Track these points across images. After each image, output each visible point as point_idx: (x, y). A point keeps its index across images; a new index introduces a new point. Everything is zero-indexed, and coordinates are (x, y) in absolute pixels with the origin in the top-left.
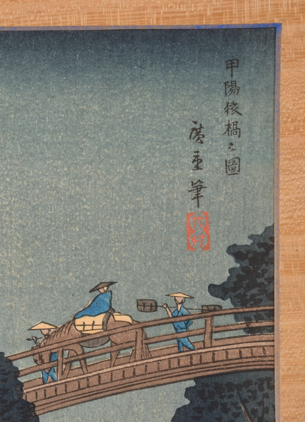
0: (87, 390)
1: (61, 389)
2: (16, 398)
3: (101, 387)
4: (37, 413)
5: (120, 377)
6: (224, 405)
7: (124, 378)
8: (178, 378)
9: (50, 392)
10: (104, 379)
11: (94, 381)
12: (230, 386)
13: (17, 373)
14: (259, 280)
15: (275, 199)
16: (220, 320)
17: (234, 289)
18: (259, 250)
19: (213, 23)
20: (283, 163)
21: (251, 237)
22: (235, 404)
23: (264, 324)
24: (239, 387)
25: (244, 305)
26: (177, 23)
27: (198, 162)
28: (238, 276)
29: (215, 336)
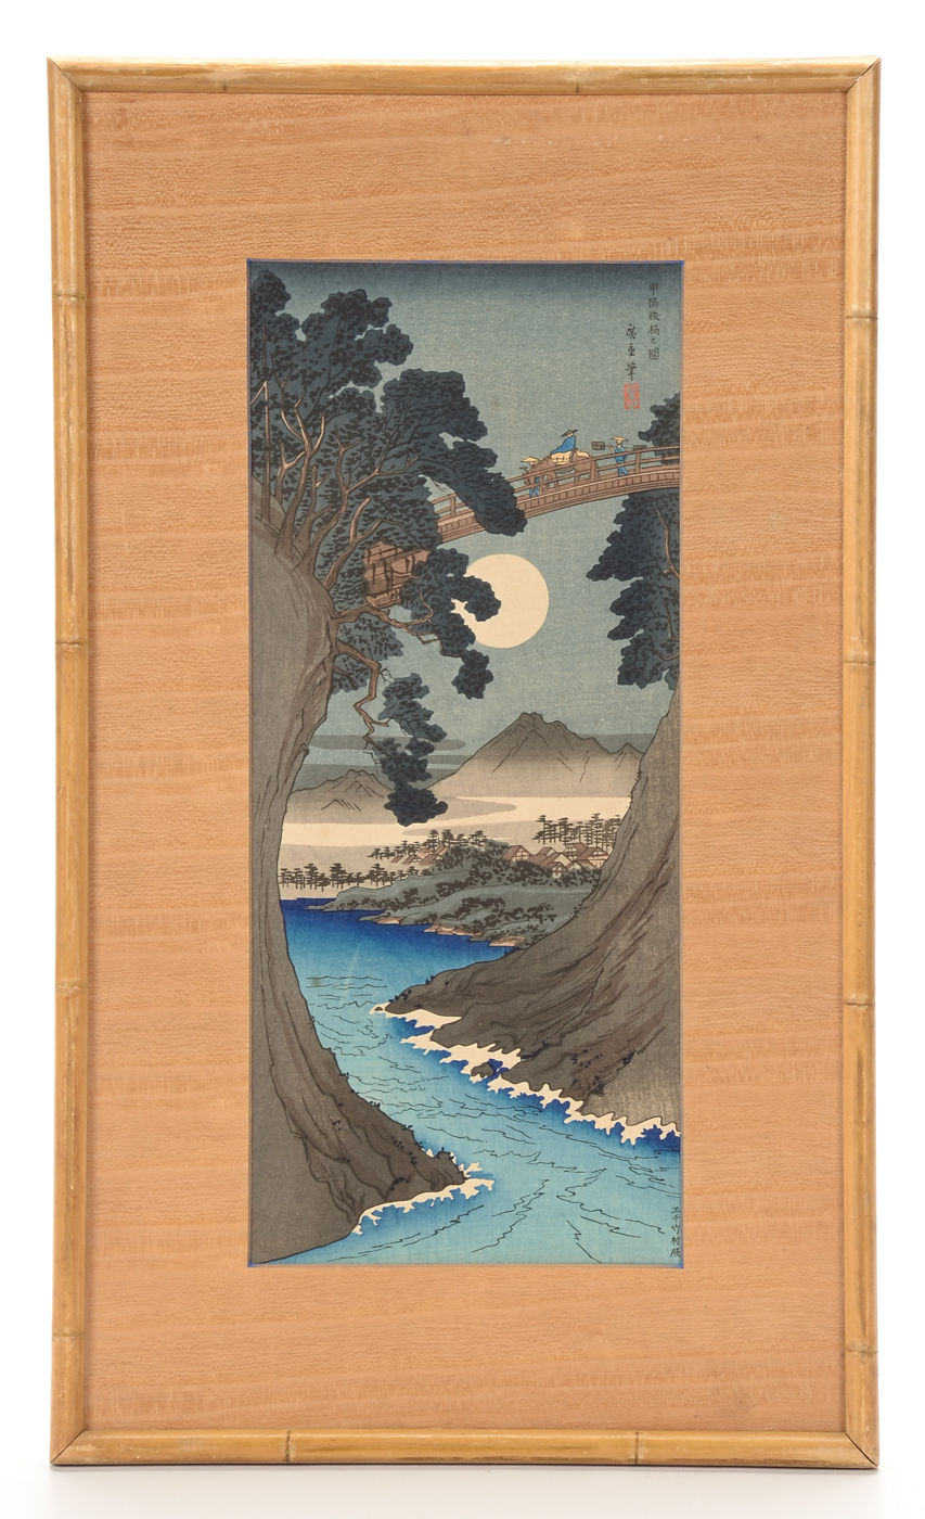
0: (559, 502)
1: (542, 501)
2: (512, 507)
3: (568, 500)
4: (526, 517)
5: (581, 493)
6: (647, 511)
7: (583, 494)
8: (618, 494)
9: (535, 503)
10: (570, 494)
11: (564, 496)
12: (651, 499)
13: (513, 490)
14: (670, 429)
15: (681, 375)
16: (645, 455)
17: (654, 435)
18: (670, 409)
19: (641, 260)
20: (685, 351)
21: (665, 400)
22: (654, 511)
23: (673, 458)
24: (657, 499)
25: (661, 445)
26: (618, 259)
27: (631, 350)
28: (657, 426)
29: (642, 466)
